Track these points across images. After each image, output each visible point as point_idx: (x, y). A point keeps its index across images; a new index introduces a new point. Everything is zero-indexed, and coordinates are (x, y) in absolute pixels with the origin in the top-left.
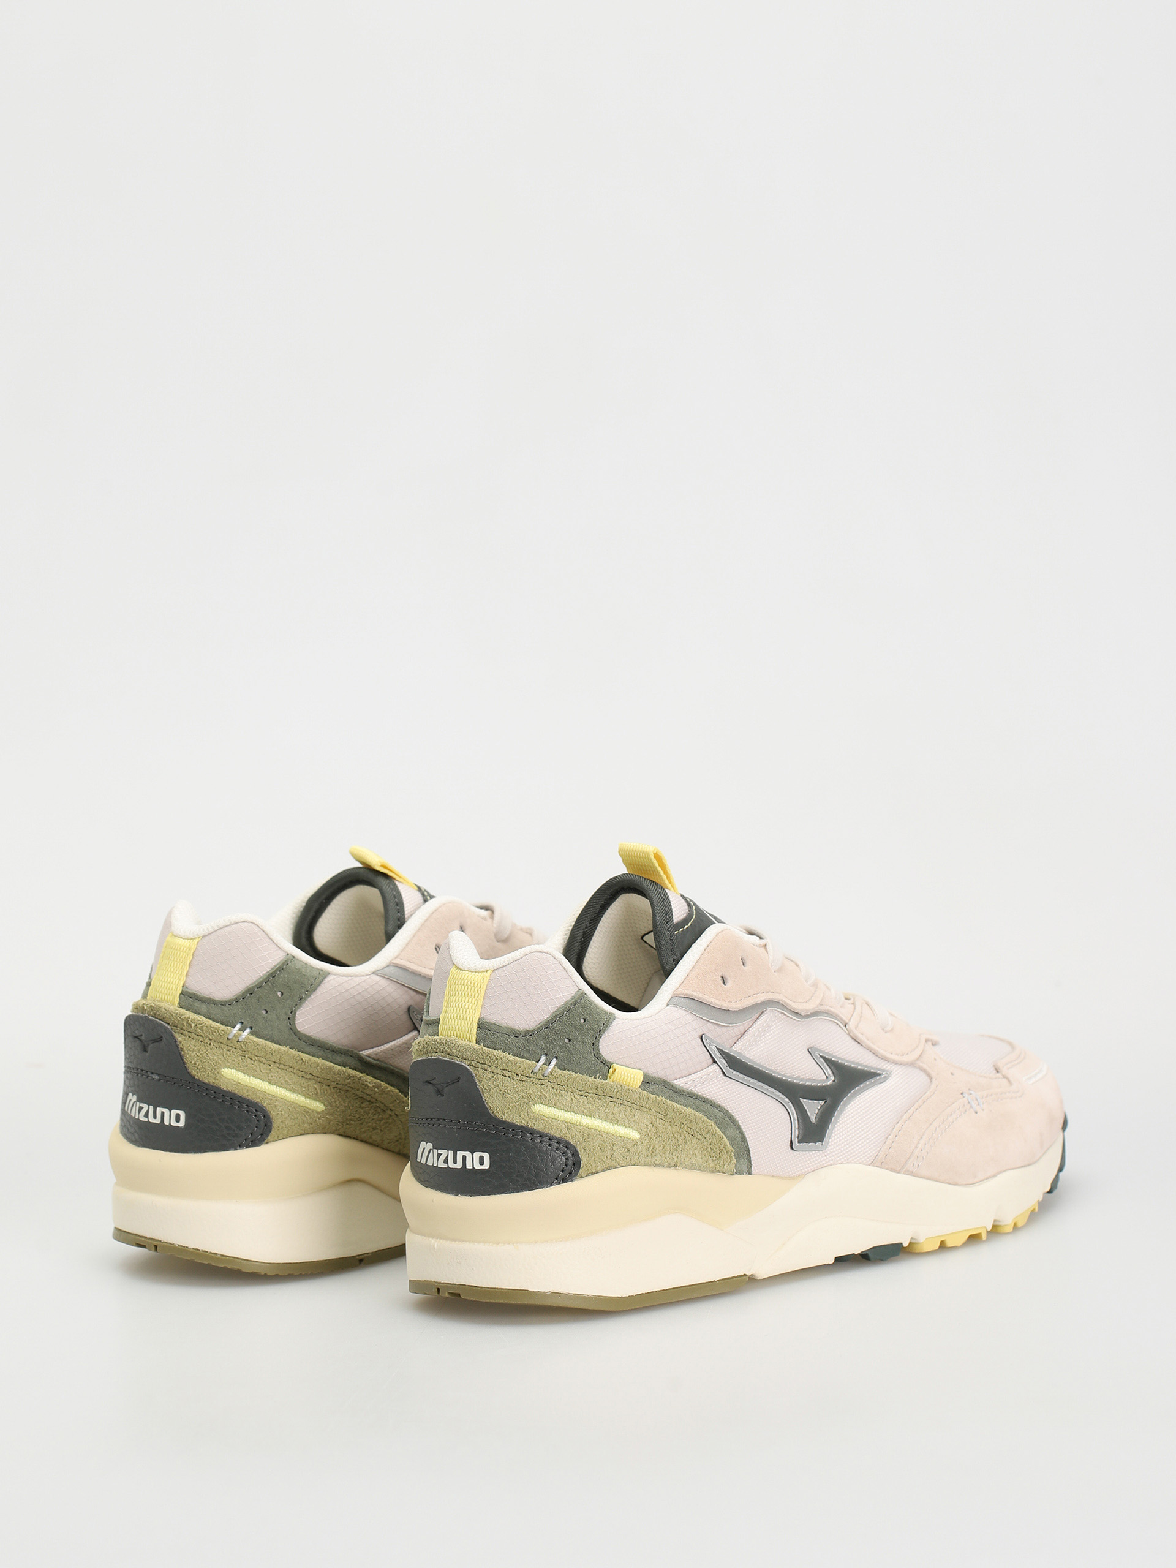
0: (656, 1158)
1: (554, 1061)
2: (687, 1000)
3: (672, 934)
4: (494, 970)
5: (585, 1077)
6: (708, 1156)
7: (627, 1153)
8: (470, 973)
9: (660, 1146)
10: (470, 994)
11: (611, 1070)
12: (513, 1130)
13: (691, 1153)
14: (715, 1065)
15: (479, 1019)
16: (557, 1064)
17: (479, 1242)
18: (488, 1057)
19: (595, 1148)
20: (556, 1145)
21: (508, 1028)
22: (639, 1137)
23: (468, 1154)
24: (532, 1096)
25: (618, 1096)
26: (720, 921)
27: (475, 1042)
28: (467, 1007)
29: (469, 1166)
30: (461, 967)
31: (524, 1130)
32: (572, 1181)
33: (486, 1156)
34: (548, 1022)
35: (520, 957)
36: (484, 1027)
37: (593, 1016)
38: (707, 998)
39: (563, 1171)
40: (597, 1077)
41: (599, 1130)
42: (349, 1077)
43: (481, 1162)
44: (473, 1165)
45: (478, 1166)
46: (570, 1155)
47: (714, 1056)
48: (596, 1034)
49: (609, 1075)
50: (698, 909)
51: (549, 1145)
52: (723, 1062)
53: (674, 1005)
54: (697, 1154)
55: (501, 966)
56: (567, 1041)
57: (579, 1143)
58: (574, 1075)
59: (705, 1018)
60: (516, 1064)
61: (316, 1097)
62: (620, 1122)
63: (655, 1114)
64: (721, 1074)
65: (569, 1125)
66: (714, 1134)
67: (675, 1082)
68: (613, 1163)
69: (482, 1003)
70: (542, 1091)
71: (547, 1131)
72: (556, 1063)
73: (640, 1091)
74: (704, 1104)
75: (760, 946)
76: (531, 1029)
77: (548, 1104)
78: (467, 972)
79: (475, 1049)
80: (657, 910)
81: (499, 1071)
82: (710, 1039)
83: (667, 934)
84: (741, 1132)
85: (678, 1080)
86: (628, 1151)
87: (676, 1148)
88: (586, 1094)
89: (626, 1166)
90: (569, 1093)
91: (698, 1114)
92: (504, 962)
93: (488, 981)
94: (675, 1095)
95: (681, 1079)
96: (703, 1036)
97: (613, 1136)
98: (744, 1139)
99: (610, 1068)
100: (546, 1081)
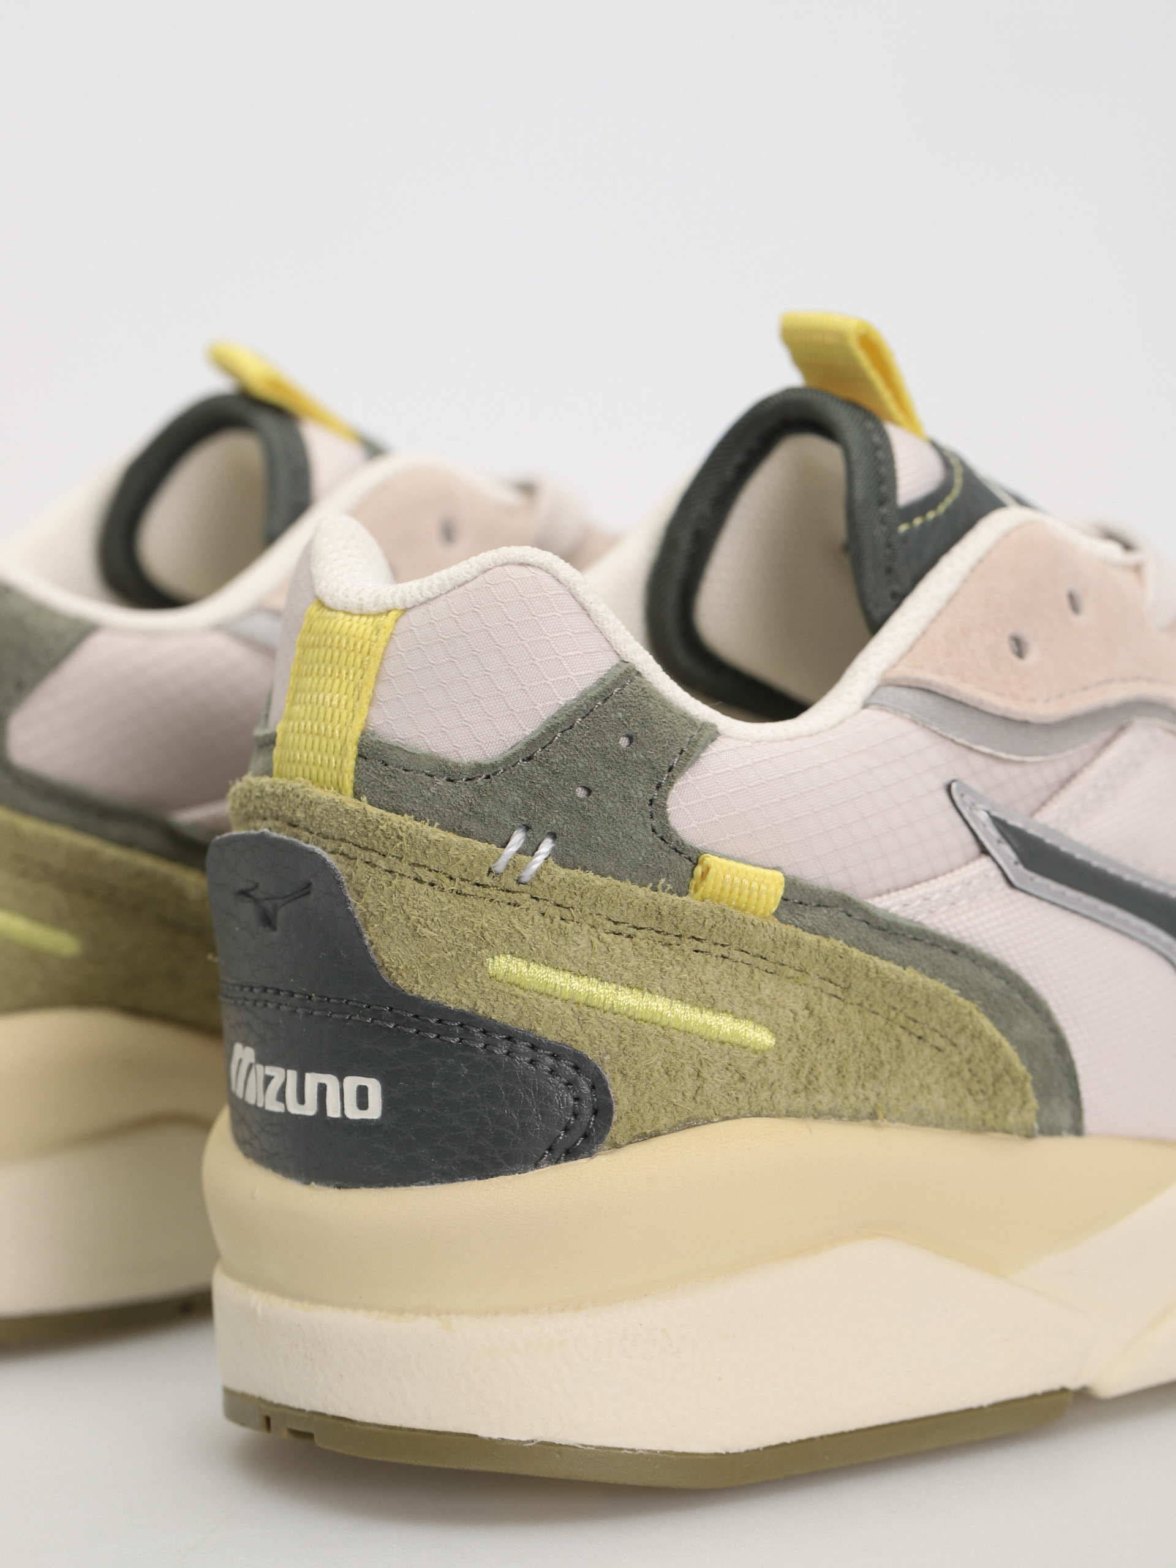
0: (819, 1097)
1: (546, 846)
2: (918, 696)
3: (893, 531)
4: (405, 611)
5: (626, 886)
6: (962, 1091)
7: (740, 1086)
8: (348, 617)
9: (830, 1065)
10: (344, 672)
11: (699, 870)
12: (440, 1021)
13: (917, 1083)
14: (985, 861)
15: (363, 734)
16: (554, 853)
17: (355, 1307)
18: (378, 832)
19: (652, 1070)
20: (550, 1061)
21: (431, 758)
22: (773, 1042)
23: (330, 1081)
24: (486, 934)
25: (715, 938)
26: (1021, 502)
27: (350, 792)
28: (335, 702)
29: (333, 1112)
30: (328, 601)
31: (467, 1021)
32: (591, 1155)
33: (374, 1088)
34: (531, 744)
35: (469, 577)
36: (373, 755)
37: (652, 730)
38: (969, 691)
39: (566, 1130)
40: (659, 886)
41: (664, 1023)
42: (140, 874)
43: (362, 1102)
44: (343, 1109)
45: (353, 1113)
46: (586, 1089)
47: (982, 838)
48: (660, 774)
49: (694, 882)
50: (969, 476)
51: (531, 1062)
52: (1005, 853)
53: (882, 707)
54: (933, 1087)
55: (421, 599)
56: (581, 793)
57: (607, 1058)
58: (599, 881)
59: (961, 741)
60: (447, 852)
61: (57, 921)
62: (719, 1005)
63: (817, 983)
64: (1002, 884)
65: (584, 1009)
66: (977, 1035)
67: (870, 901)
68: (700, 1111)
69: (370, 692)
70: (515, 921)
71: (527, 1026)
72: (553, 849)
73: (775, 923)
74: (952, 958)
75: (1125, 567)
76: (488, 762)
77: (531, 957)
78: (341, 615)
79: (347, 811)
80: (860, 471)
81: (404, 867)
82: (971, 792)
83: (880, 531)
84: (1055, 1030)
85: (885, 897)
86: (743, 1078)
87: (873, 1070)
88: (632, 931)
89: (735, 1118)
90: (586, 927)
91: (933, 984)
92: (430, 588)
93: (388, 635)
94: (873, 936)
95: (893, 894)
96: (954, 786)
97: (700, 1042)
98: (1061, 1046)
99: (696, 864)
100: (526, 896)
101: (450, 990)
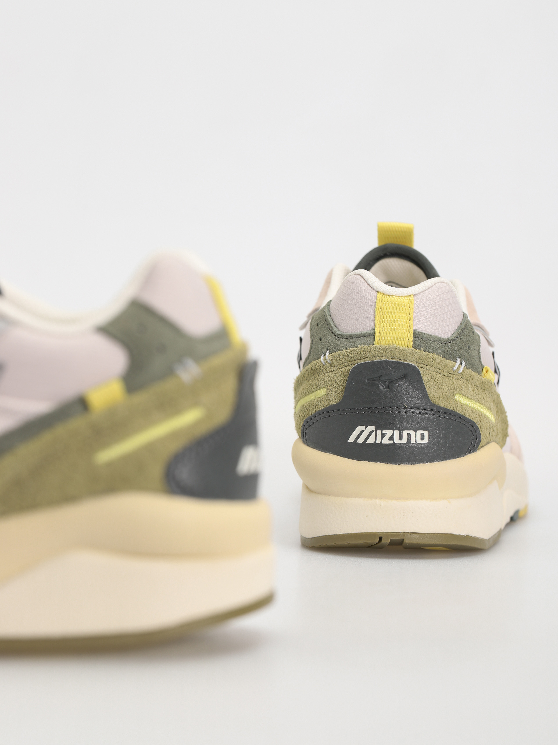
4: (415, 295)
5: (477, 375)
11: (485, 371)
15: (414, 330)
16: (465, 364)
19: (484, 427)
20: (467, 424)
21: (436, 337)
23: (412, 433)
24: (455, 387)
27: (411, 347)
31: (451, 413)
32: (476, 451)
33: (426, 433)
35: (431, 285)
36: (417, 335)
39: (471, 444)
43: (422, 438)
44: (416, 440)
45: (419, 441)
46: (474, 432)
49: (483, 374)
56: (468, 347)
57: (478, 423)
58: (473, 373)
62: (491, 409)
65: (473, 410)
70: (459, 384)
71: (463, 414)
76: (449, 338)
77: (466, 396)
79: (411, 351)
81: (434, 369)
86: (493, 431)
99: (483, 369)
100: (461, 377)
101: (447, 404)
